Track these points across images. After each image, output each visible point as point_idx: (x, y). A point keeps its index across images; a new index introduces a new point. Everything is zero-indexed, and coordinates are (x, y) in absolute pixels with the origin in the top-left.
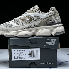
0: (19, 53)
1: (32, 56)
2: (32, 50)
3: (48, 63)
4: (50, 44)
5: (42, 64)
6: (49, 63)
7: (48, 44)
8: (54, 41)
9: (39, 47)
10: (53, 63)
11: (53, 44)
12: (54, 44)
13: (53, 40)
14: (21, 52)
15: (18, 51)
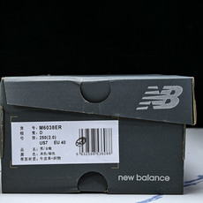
0: (38, 136)
1: (88, 150)
2: (90, 128)
3: (148, 178)
4: (160, 105)
5: (125, 178)
6: (155, 178)
7: (151, 106)
8: (173, 92)
9: (118, 115)
10: (167, 179)
11: (169, 106)
12: (175, 103)
13: (171, 88)
14: (46, 133)
15: (37, 131)
